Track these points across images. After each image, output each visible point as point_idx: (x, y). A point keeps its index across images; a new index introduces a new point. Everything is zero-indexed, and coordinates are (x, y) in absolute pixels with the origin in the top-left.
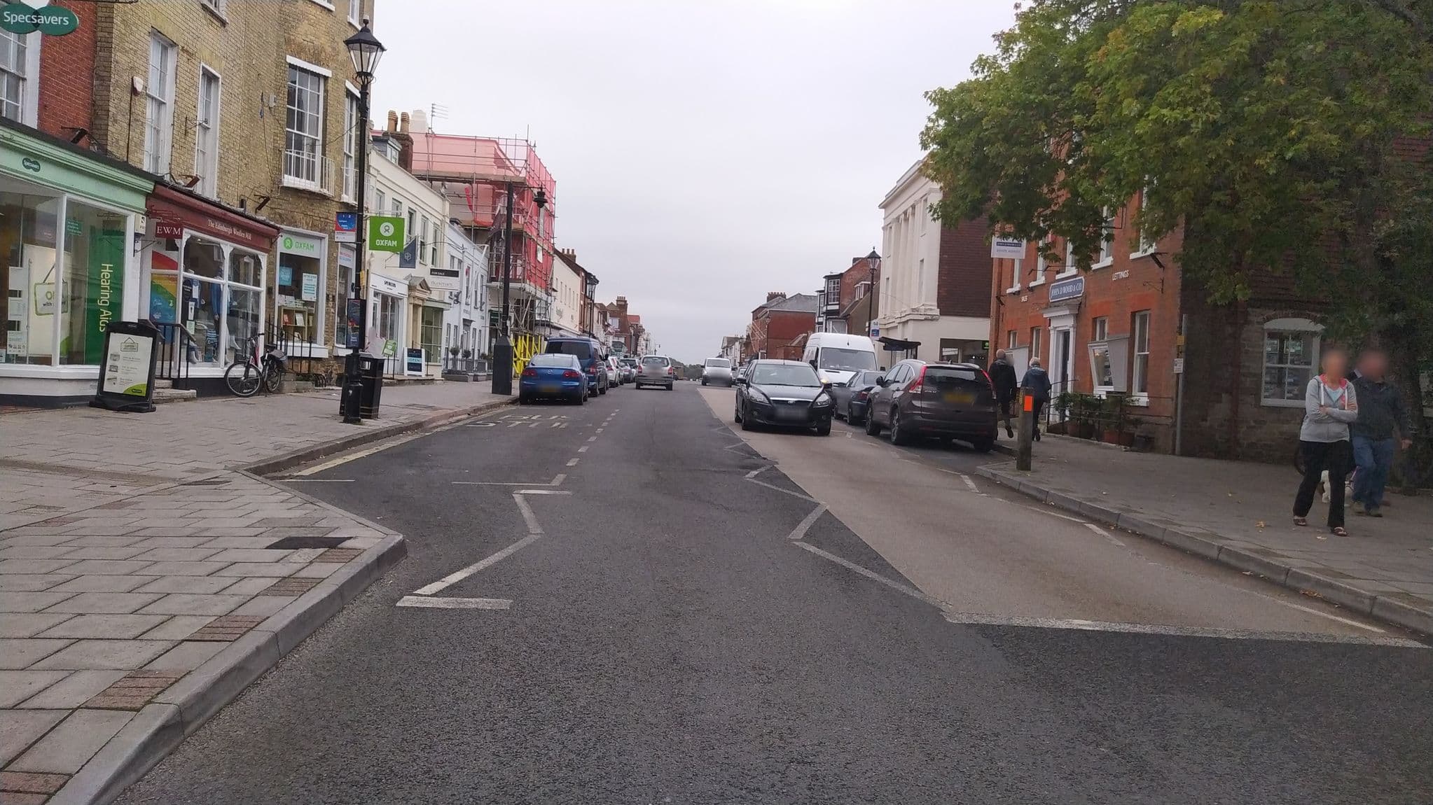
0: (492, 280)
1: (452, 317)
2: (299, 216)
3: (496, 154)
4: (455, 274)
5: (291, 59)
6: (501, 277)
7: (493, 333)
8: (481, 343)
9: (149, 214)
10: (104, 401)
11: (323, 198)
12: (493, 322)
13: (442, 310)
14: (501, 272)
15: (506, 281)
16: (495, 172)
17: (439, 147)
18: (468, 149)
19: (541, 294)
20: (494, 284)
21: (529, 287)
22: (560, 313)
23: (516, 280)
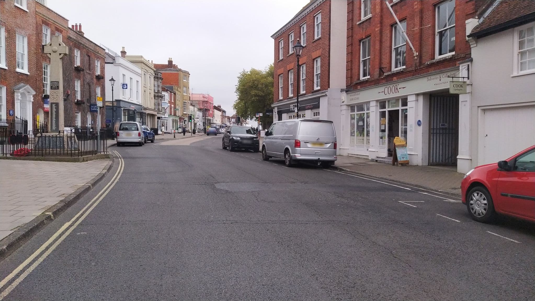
0: (203, 117)
1: (198, 124)
2: (185, 116)
3: (203, 96)
4: (198, 118)
5: (184, 101)
6: (205, 116)
7: (204, 126)
8: (202, 127)
9: (179, 119)
10: (178, 133)
11: (187, 114)
12: (203, 124)
13: (197, 123)
14: (204, 115)
15: (205, 117)
16: (202, 99)
17: (194, 96)
18: (198, 96)
19: (211, 118)
20: (203, 118)
21: (209, 118)
22: (216, 120)
23: (207, 117)
